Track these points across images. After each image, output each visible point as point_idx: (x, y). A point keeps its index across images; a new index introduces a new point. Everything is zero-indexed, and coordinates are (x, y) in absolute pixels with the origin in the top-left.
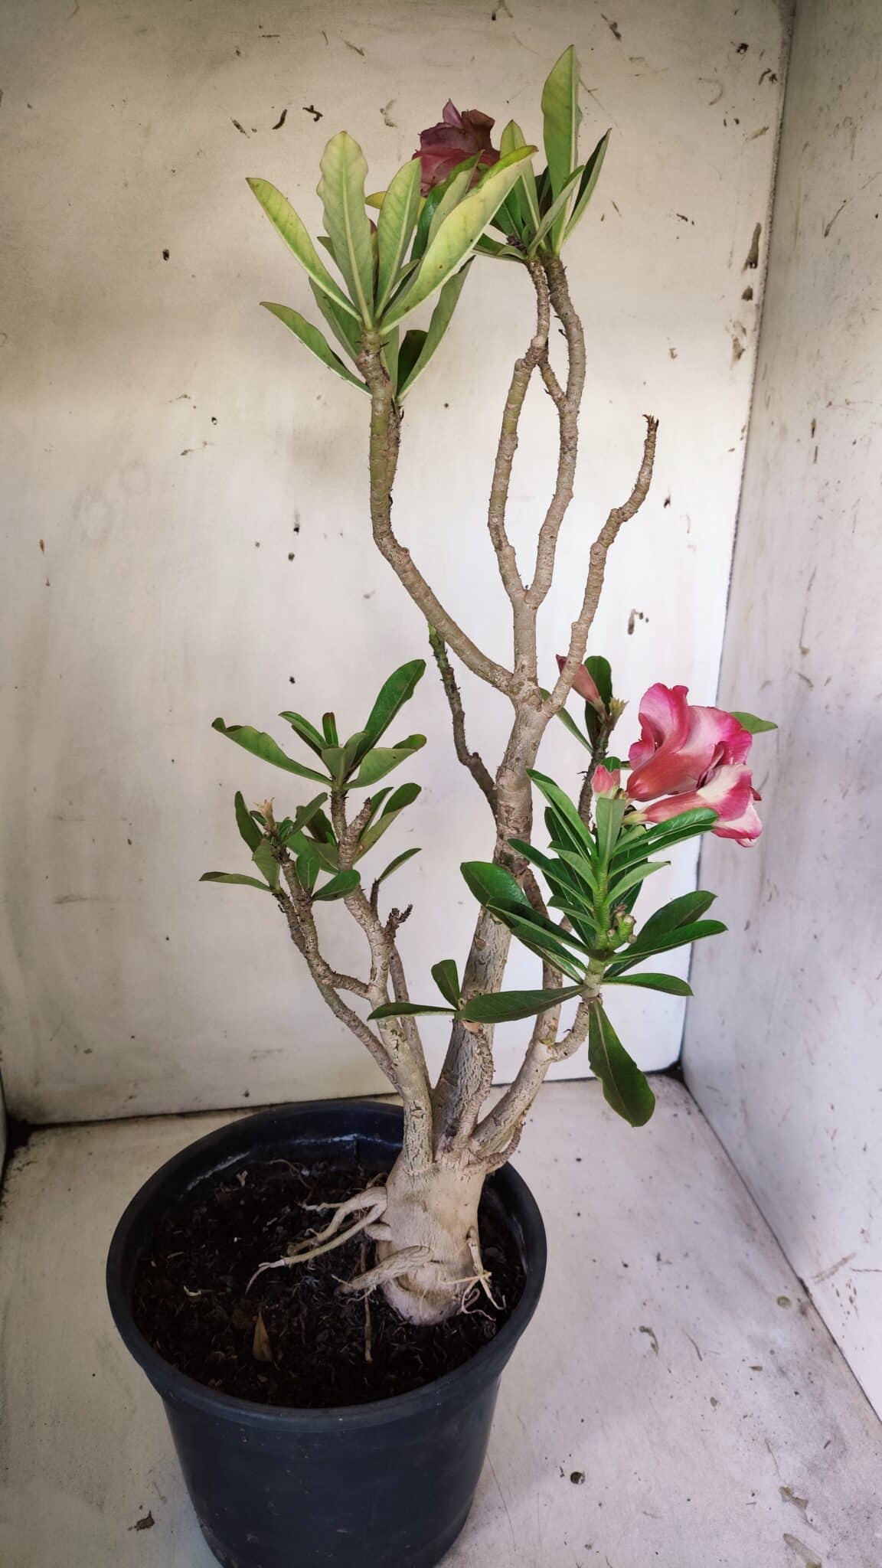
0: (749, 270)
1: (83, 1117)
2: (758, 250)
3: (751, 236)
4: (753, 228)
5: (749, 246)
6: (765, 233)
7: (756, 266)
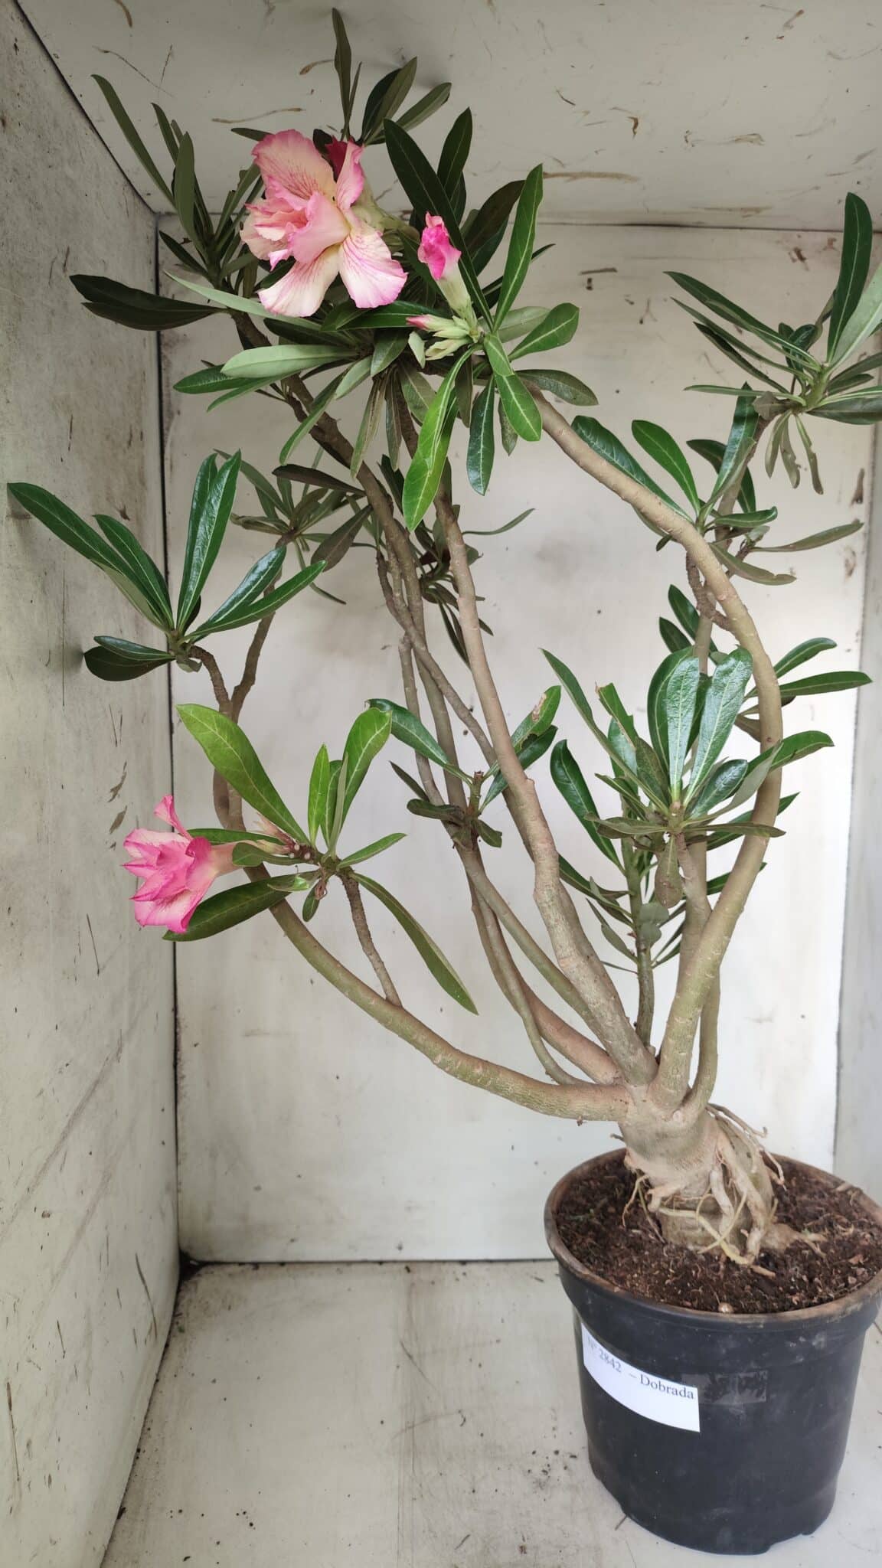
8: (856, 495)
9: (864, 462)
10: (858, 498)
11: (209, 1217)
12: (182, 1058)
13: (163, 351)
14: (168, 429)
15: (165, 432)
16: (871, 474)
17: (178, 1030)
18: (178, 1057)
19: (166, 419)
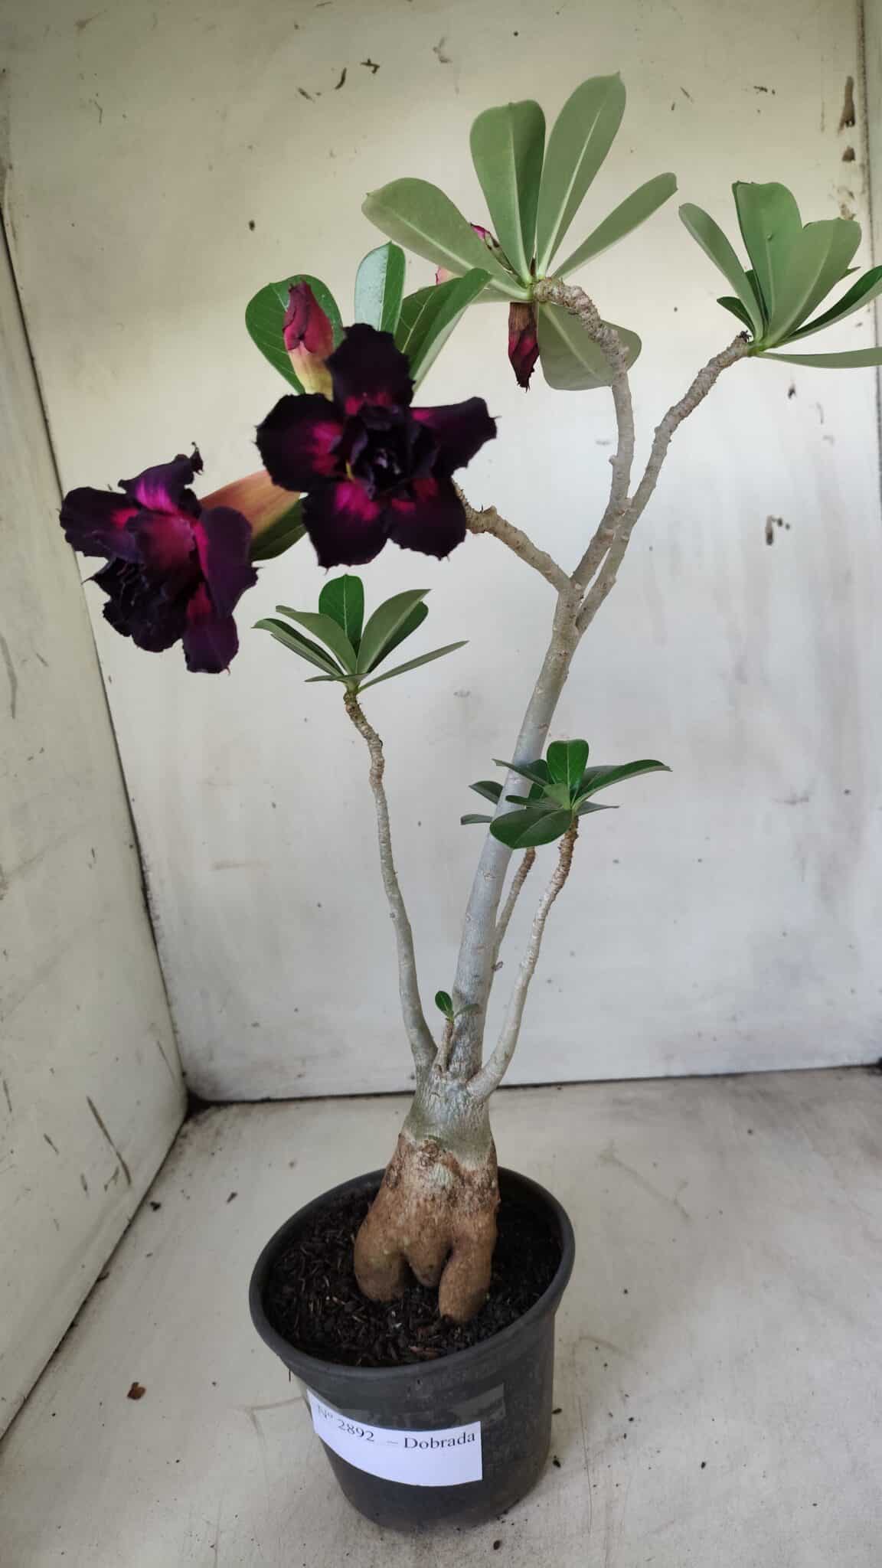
0: (847, 130)
1: (259, 1096)
2: (853, 106)
3: (842, 92)
4: (844, 82)
5: (841, 102)
6: (859, 85)
7: (853, 123)
8: (844, 115)
9: (851, 68)
10: (849, 120)
11: (211, 1058)
12: (154, 897)
16: (862, 82)
17: (144, 868)
18: (149, 896)
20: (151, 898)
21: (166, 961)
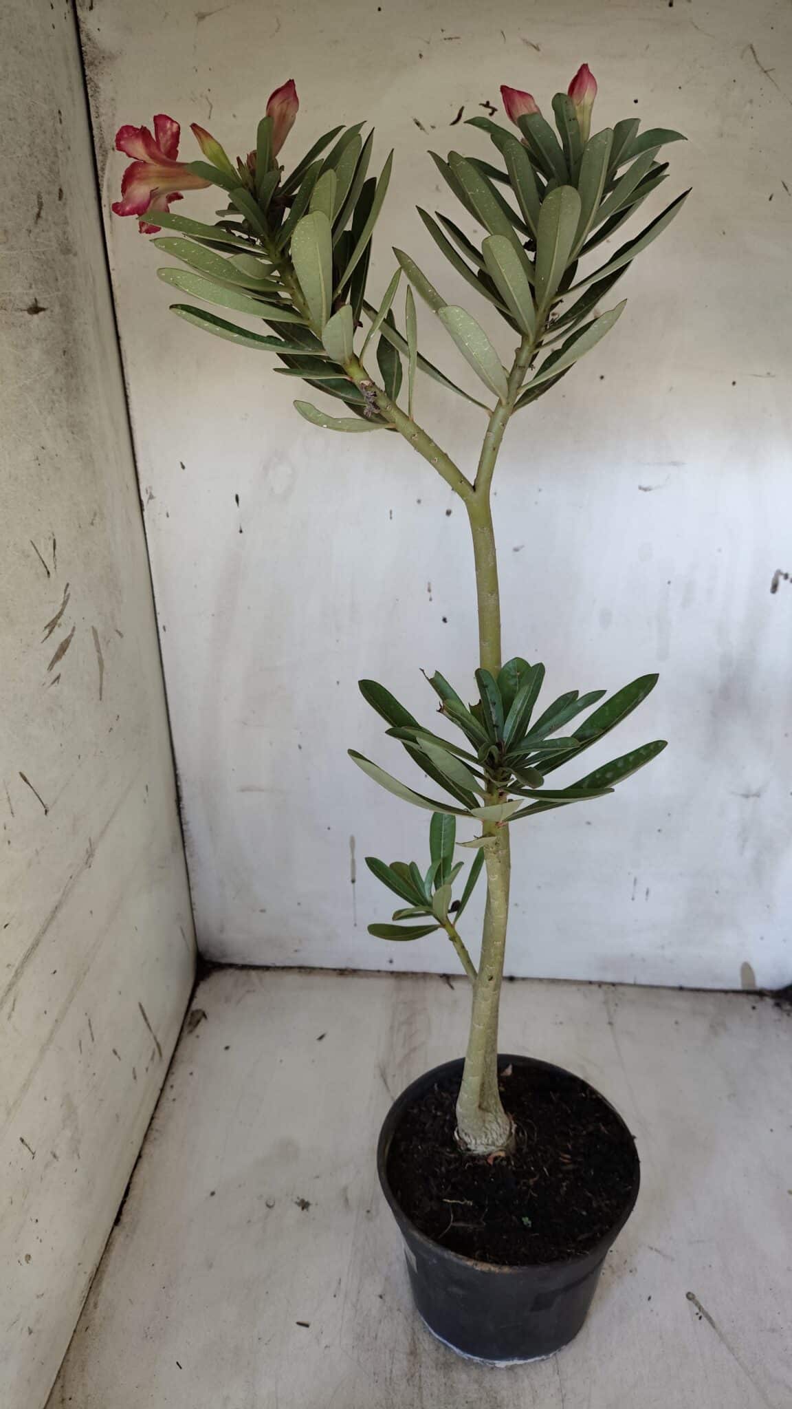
1: (258, 962)
11: (222, 930)
12: (186, 807)
13: (87, 72)
14: (103, 169)
15: (100, 173)
17: (179, 784)
18: (181, 806)
19: (99, 158)
20: (183, 808)
21: (191, 856)
